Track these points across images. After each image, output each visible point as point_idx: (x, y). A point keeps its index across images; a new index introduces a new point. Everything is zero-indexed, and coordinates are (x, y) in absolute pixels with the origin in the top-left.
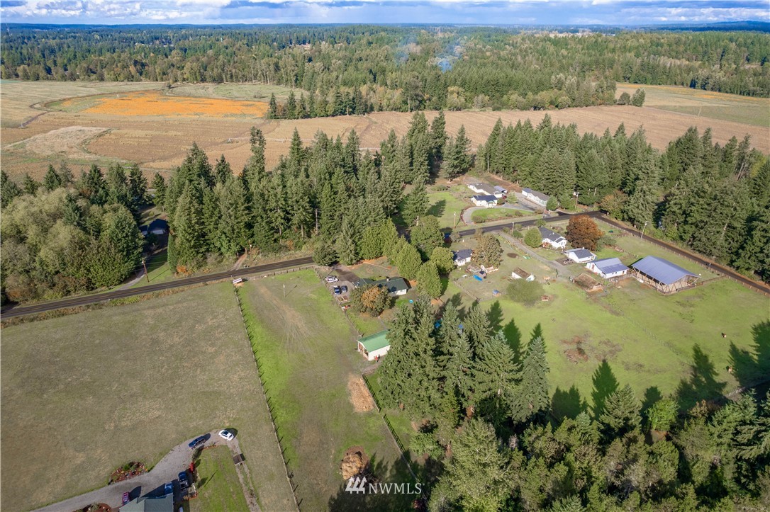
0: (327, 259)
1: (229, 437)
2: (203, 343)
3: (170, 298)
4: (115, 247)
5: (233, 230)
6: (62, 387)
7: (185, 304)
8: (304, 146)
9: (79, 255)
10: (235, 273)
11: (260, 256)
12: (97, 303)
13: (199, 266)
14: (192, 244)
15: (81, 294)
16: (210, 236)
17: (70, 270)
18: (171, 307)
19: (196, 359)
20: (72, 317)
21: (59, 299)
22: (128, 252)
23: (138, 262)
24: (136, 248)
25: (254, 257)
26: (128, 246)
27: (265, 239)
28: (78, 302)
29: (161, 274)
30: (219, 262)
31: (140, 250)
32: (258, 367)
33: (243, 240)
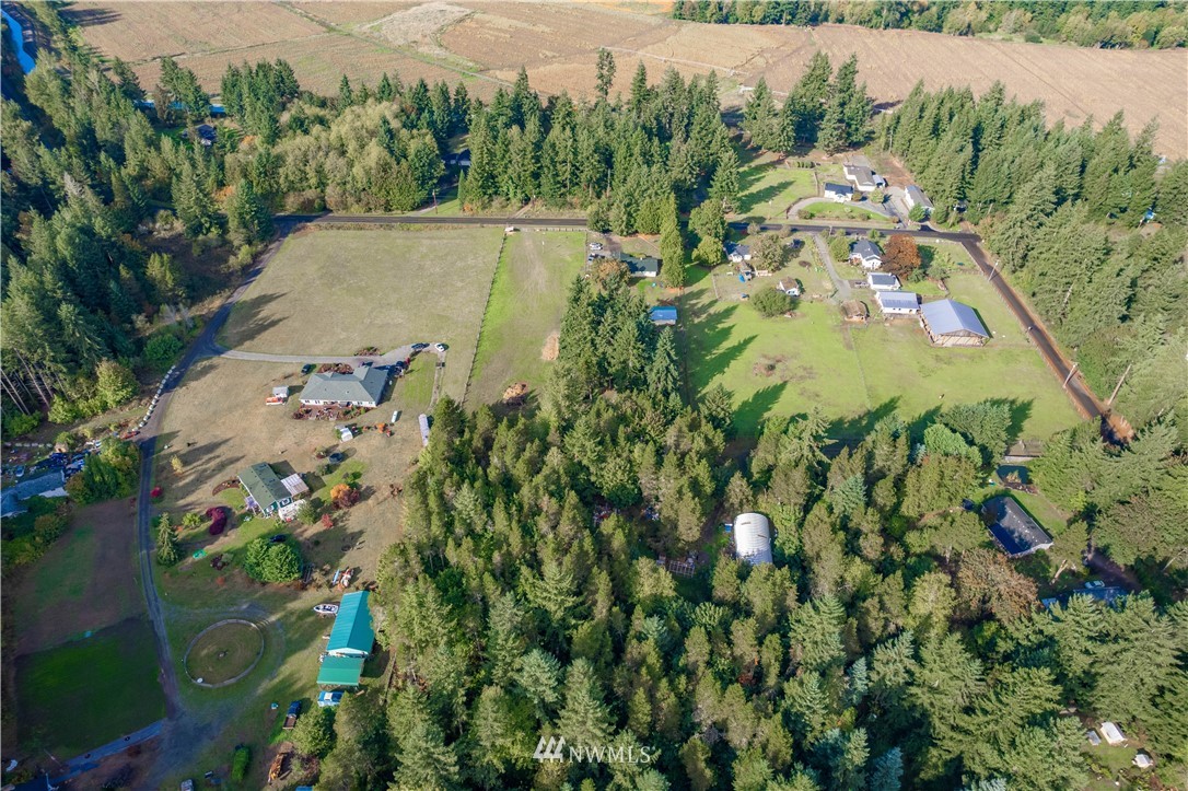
0: (599, 225)
1: (440, 349)
2: (455, 277)
3: (448, 233)
4: (412, 175)
5: (520, 177)
6: (345, 285)
7: (458, 241)
8: (648, 85)
9: (382, 177)
10: (510, 221)
11: (544, 208)
12: (387, 224)
13: (484, 208)
14: (480, 183)
15: (380, 213)
16: (499, 179)
17: (374, 189)
18: (445, 241)
19: (444, 289)
20: (368, 233)
21: (363, 215)
22: (423, 181)
23: (430, 194)
24: (431, 179)
25: (538, 209)
26: (423, 175)
27: (551, 192)
28: (376, 220)
29: (449, 209)
30: (503, 207)
31: (435, 181)
32: (487, 306)
33: (529, 188)
